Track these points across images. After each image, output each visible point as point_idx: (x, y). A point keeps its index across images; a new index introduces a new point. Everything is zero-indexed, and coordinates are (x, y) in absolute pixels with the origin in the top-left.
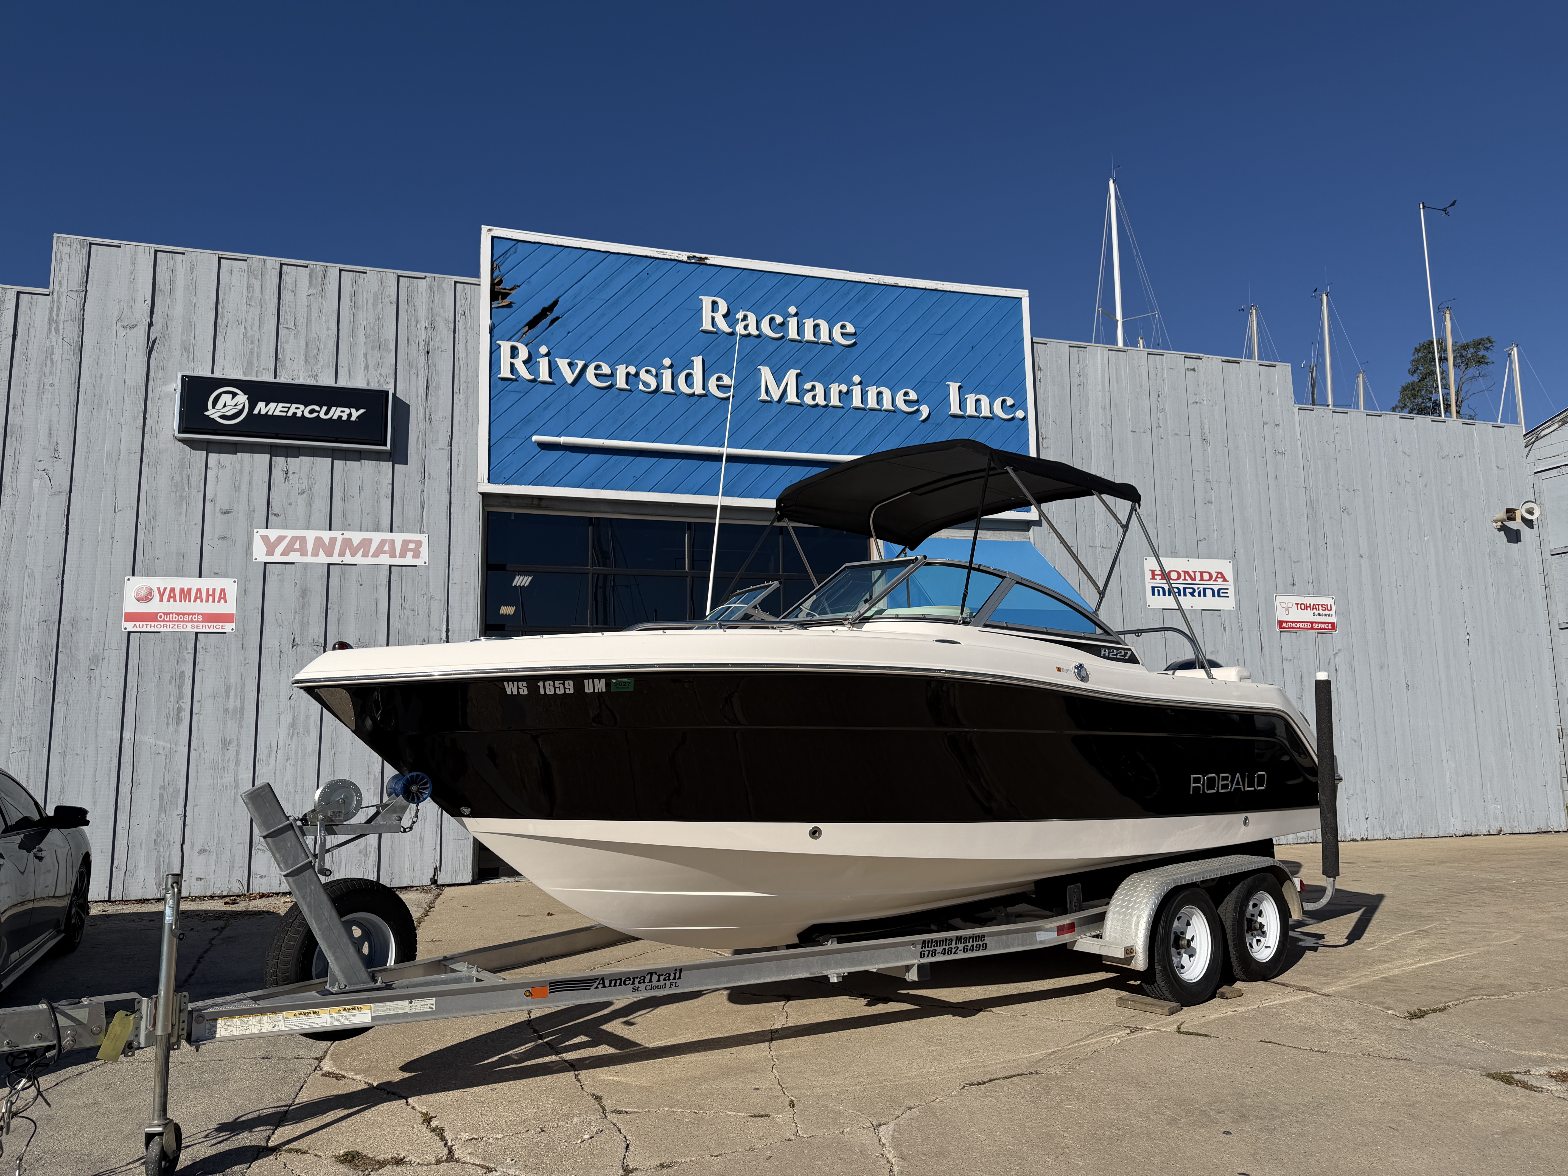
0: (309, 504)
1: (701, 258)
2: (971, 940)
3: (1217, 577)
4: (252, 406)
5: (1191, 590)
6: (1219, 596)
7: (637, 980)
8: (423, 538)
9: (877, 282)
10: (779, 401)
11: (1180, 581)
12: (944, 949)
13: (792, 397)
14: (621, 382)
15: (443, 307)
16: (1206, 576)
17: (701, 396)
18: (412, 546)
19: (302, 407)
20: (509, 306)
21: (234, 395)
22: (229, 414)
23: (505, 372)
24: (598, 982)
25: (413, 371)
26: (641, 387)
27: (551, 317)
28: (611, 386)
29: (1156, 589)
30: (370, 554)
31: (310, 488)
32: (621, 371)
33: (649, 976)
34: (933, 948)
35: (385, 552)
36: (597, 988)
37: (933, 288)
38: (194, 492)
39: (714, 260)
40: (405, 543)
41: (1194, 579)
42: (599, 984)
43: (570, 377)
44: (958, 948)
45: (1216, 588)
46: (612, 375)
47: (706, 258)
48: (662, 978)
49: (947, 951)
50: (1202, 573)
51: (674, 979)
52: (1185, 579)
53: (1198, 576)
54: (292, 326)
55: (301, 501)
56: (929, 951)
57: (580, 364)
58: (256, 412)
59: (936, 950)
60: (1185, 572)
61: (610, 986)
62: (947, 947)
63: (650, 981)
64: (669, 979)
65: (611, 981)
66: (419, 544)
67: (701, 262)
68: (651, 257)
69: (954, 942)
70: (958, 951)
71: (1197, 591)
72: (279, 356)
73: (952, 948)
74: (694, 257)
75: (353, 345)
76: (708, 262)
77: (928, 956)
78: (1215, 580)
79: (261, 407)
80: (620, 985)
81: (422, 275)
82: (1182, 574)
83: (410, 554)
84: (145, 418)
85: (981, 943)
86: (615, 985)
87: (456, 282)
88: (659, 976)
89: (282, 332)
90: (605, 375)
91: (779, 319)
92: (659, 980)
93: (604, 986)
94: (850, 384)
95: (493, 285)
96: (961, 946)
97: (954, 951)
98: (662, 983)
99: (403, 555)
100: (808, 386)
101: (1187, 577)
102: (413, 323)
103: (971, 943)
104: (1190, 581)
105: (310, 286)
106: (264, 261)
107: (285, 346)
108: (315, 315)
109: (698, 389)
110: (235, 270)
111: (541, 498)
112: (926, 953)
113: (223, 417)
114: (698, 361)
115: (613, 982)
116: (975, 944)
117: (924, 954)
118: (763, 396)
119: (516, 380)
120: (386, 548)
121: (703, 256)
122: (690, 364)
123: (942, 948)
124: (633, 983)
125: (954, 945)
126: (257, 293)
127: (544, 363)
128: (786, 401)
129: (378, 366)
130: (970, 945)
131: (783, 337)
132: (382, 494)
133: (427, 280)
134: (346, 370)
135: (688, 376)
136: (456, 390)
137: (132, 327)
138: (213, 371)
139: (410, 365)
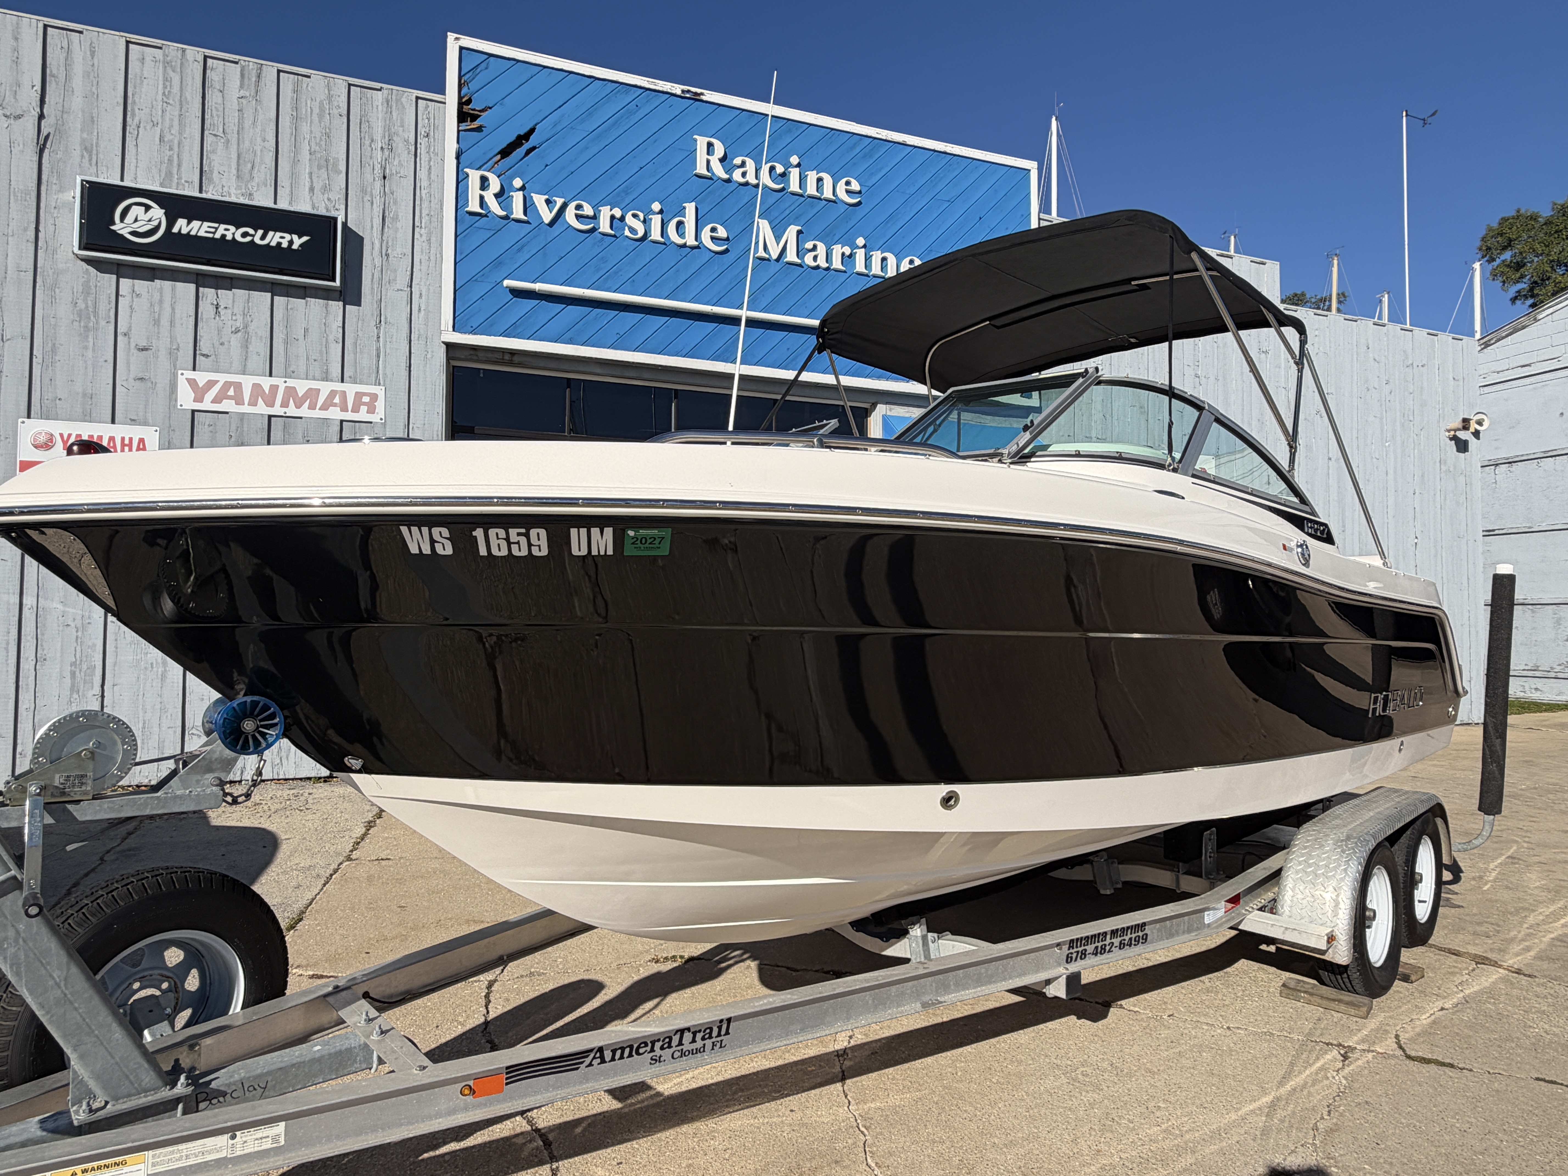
0: (246, 345)
1: (696, 94)
2: (1129, 931)
4: (171, 223)
7: (658, 1045)
8: (379, 391)
9: (884, 138)
10: (778, 260)
12: (1097, 948)
13: (791, 256)
14: (604, 226)
15: (402, 126)
17: (693, 248)
18: (366, 399)
19: (232, 229)
20: (479, 129)
21: (148, 208)
22: (141, 230)
23: (474, 206)
24: (592, 1055)
25: (368, 198)
26: (627, 233)
27: (527, 146)
28: (593, 230)
30: (319, 405)
31: (246, 327)
32: (605, 213)
33: (678, 1036)
34: (1083, 948)
35: (335, 405)
36: (590, 1065)
37: (942, 150)
38: (103, 323)
39: (710, 96)
40: (359, 395)
42: (594, 1058)
43: (547, 216)
44: (1113, 943)
46: (595, 217)
47: (702, 94)
48: (699, 1036)
49: (1099, 949)
51: (719, 1035)
54: (220, 133)
55: (235, 341)
56: (1078, 952)
57: (559, 202)
58: (175, 230)
59: (1086, 950)
61: (613, 1059)
62: (1100, 944)
63: (680, 1043)
64: (710, 1037)
65: (614, 1052)
66: (374, 397)
67: (696, 98)
68: (641, 87)
69: (1108, 937)
70: (1113, 948)
72: (205, 168)
73: (1105, 945)
74: (688, 91)
75: (295, 162)
76: (704, 98)
77: (1076, 960)
79: (181, 225)
80: (630, 1055)
81: (377, 85)
83: (364, 409)
84: (37, 230)
85: (1140, 934)
86: (622, 1057)
87: (417, 98)
88: (694, 1034)
89: (209, 139)
90: (587, 217)
91: (780, 169)
92: (694, 1041)
93: (603, 1061)
94: (854, 246)
95: (462, 102)
96: (1116, 941)
97: (1108, 948)
98: (699, 1044)
99: (356, 410)
100: (809, 245)
102: (367, 142)
103: (1129, 936)
105: (242, 86)
106: (184, 50)
107: (212, 157)
108: (248, 123)
109: (691, 241)
110: (148, 59)
111: (513, 353)
112: (1074, 956)
113: (134, 233)
114: (690, 208)
115: (618, 1053)
116: (1133, 936)
117: (1071, 958)
118: (761, 253)
119: (486, 216)
120: (337, 400)
121: (699, 91)
122: (682, 212)
123: (1093, 946)
124: (652, 1050)
125: (1108, 941)
126: (176, 89)
127: (518, 199)
128: (786, 260)
129: (325, 189)
130: (1127, 938)
131: (783, 189)
132: (331, 338)
133: (385, 92)
134: (287, 190)
135: (680, 224)
136: (417, 224)
137: (19, 117)
138: (122, 180)
139: (364, 191)
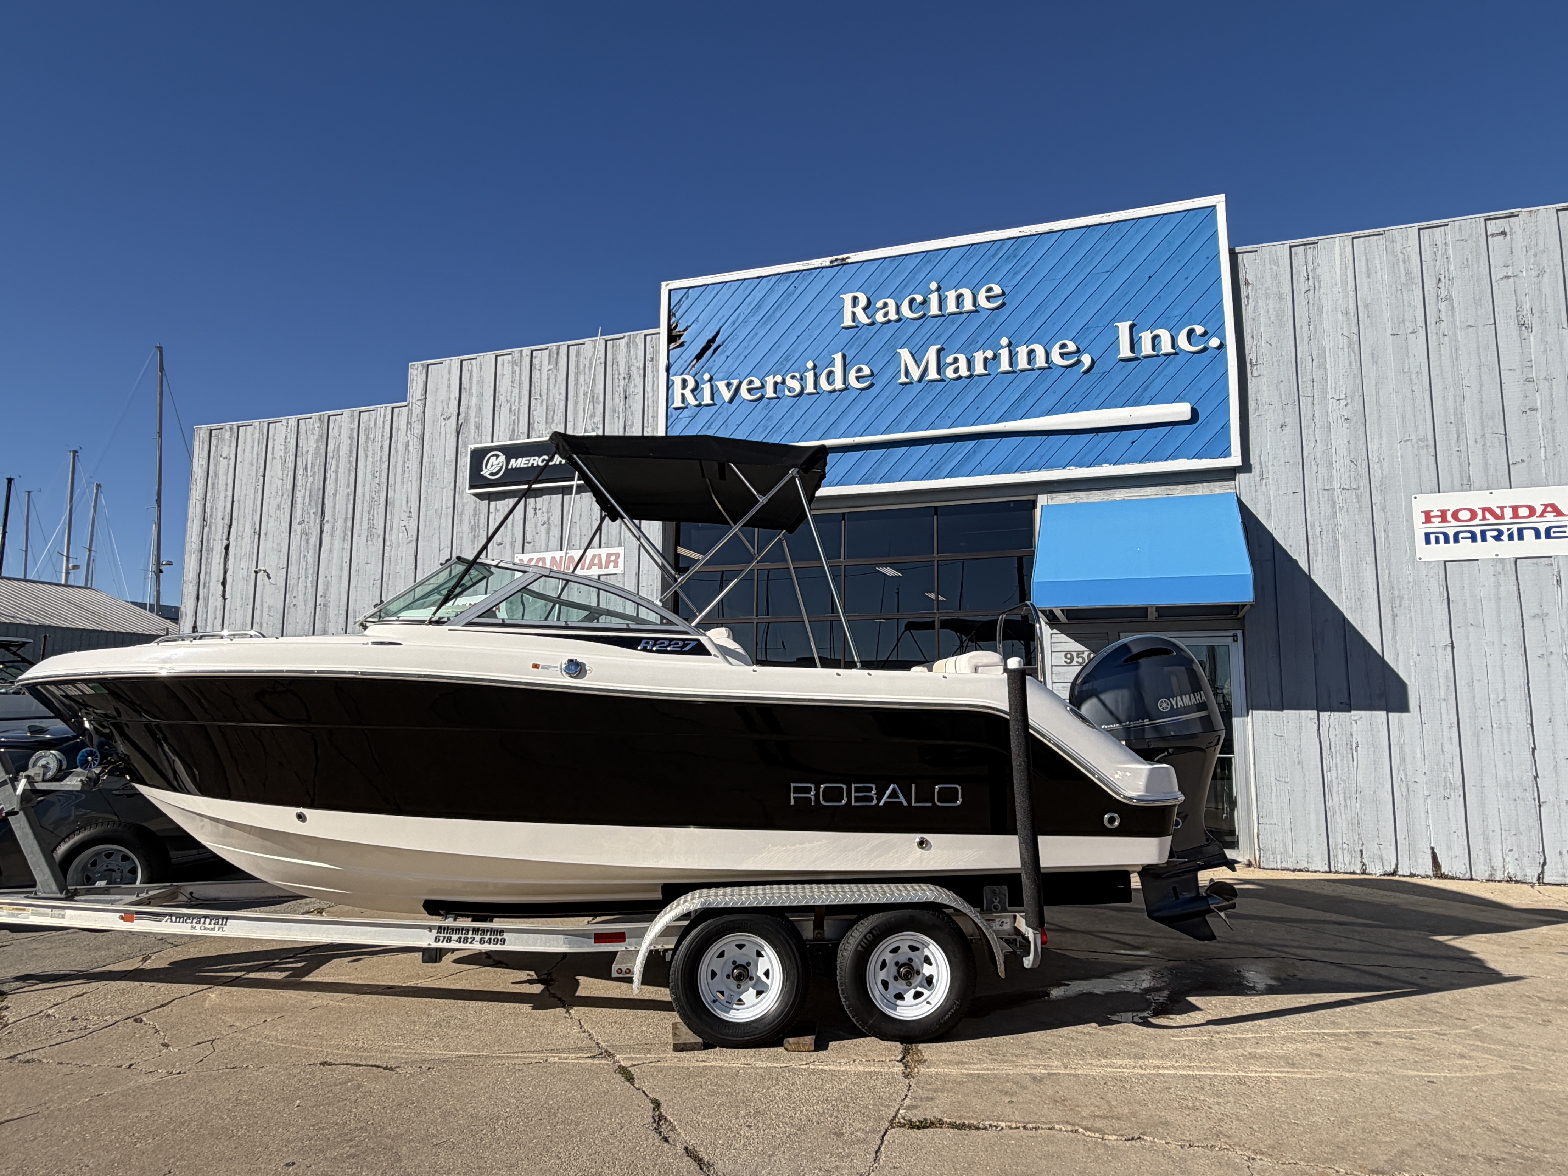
0: (548, 532)
1: (843, 259)
2: (488, 933)
3: (1544, 511)
4: (508, 463)
5: (1496, 533)
6: (1548, 536)
7: (195, 921)
8: (620, 550)
9: (1028, 234)
10: (920, 380)
11: (1477, 521)
13: (933, 374)
14: (770, 392)
15: (636, 358)
16: (1524, 512)
17: (841, 390)
18: (613, 558)
19: (537, 458)
20: (682, 345)
21: (497, 456)
22: (494, 471)
23: (678, 403)
24: (168, 917)
25: (616, 415)
26: (787, 393)
27: (714, 346)
28: (762, 397)
29: (1432, 537)
30: (586, 566)
31: (549, 519)
32: (770, 381)
33: (204, 919)
34: (448, 934)
35: (595, 565)
36: (166, 921)
37: (1097, 223)
38: (481, 531)
39: (855, 257)
40: (609, 555)
41: (1502, 517)
43: (727, 395)
44: (475, 938)
45: (1542, 528)
46: (763, 386)
47: (848, 258)
48: (213, 922)
49: (462, 939)
50: (1515, 509)
51: (222, 922)
52: (1484, 518)
53: (1508, 513)
54: (538, 397)
55: (543, 530)
56: (445, 937)
57: (735, 382)
58: (510, 467)
59: (451, 937)
60: (1484, 510)
61: (176, 921)
62: (463, 936)
63: (204, 923)
64: (218, 923)
66: (617, 555)
67: (844, 263)
68: (797, 271)
70: (474, 942)
71: (1506, 534)
72: (531, 421)
73: (468, 938)
74: (837, 260)
75: (576, 403)
76: (849, 261)
77: (442, 941)
78: (1542, 515)
79: (515, 463)
80: (183, 922)
81: (621, 335)
82: (1480, 512)
83: (612, 564)
84: (455, 481)
85: (500, 938)
86: (179, 922)
87: (646, 336)
88: (211, 920)
89: (533, 402)
90: (757, 388)
91: (919, 298)
92: (210, 923)
93: (172, 921)
94: (997, 348)
95: (670, 330)
96: (478, 938)
98: (212, 925)
99: (607, 567)
100: (950, 359)
101: (1488, 515)
102: (616, 376)
103: (489, 936)
104: (1492, 520)
105: (549, 363)
106: (521, 351)
107: (535, 413)
108: (552, 385)
109: (839, 385)
110: (506, 362)
113: (492, 474)
114: (838, 357)
115: (179, 919)
116: (493, 938)
117: (439, 939)
118: (903, 379)
119: (686, 407)
120: (596, 561)
121: (845, 256)
122: (832, 362)
123: (457, 936)
124: (192, 922)
125: (470, 935)
126: (517, 378)
127: (706, 388)
128: (927, 379)
129: (593, 416)
130: (487, 938)
131: (924, 315)
132: (594, 518)
133: (626, 338)
134: (572, 423)
135: (830, 373)
136: (646, 425)
137: (449, 418)
138: (492, 441)
139: (614, 411)
